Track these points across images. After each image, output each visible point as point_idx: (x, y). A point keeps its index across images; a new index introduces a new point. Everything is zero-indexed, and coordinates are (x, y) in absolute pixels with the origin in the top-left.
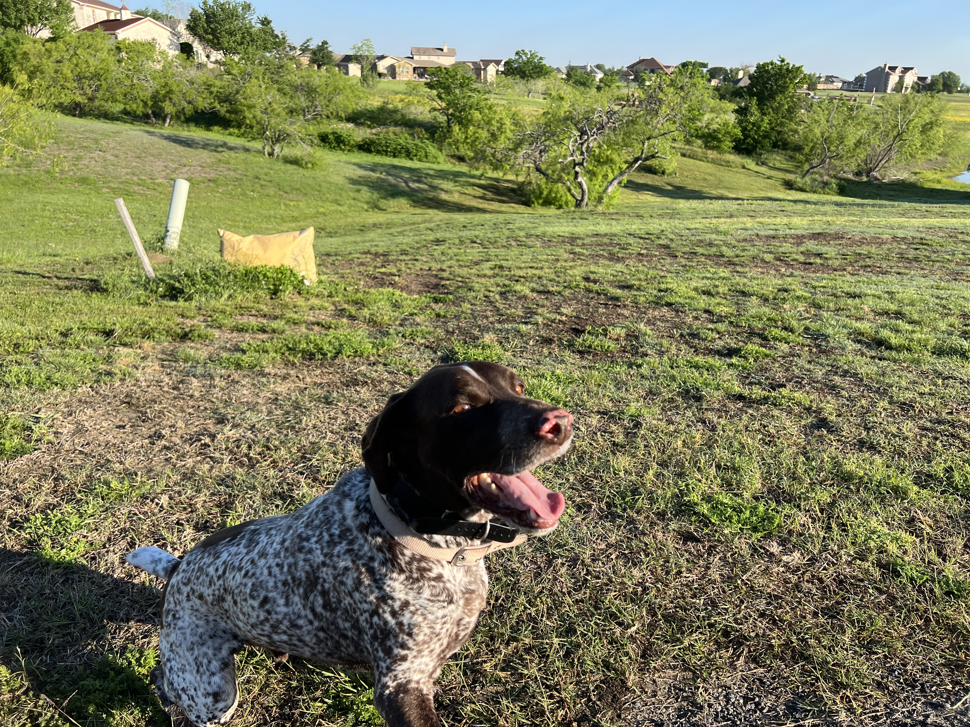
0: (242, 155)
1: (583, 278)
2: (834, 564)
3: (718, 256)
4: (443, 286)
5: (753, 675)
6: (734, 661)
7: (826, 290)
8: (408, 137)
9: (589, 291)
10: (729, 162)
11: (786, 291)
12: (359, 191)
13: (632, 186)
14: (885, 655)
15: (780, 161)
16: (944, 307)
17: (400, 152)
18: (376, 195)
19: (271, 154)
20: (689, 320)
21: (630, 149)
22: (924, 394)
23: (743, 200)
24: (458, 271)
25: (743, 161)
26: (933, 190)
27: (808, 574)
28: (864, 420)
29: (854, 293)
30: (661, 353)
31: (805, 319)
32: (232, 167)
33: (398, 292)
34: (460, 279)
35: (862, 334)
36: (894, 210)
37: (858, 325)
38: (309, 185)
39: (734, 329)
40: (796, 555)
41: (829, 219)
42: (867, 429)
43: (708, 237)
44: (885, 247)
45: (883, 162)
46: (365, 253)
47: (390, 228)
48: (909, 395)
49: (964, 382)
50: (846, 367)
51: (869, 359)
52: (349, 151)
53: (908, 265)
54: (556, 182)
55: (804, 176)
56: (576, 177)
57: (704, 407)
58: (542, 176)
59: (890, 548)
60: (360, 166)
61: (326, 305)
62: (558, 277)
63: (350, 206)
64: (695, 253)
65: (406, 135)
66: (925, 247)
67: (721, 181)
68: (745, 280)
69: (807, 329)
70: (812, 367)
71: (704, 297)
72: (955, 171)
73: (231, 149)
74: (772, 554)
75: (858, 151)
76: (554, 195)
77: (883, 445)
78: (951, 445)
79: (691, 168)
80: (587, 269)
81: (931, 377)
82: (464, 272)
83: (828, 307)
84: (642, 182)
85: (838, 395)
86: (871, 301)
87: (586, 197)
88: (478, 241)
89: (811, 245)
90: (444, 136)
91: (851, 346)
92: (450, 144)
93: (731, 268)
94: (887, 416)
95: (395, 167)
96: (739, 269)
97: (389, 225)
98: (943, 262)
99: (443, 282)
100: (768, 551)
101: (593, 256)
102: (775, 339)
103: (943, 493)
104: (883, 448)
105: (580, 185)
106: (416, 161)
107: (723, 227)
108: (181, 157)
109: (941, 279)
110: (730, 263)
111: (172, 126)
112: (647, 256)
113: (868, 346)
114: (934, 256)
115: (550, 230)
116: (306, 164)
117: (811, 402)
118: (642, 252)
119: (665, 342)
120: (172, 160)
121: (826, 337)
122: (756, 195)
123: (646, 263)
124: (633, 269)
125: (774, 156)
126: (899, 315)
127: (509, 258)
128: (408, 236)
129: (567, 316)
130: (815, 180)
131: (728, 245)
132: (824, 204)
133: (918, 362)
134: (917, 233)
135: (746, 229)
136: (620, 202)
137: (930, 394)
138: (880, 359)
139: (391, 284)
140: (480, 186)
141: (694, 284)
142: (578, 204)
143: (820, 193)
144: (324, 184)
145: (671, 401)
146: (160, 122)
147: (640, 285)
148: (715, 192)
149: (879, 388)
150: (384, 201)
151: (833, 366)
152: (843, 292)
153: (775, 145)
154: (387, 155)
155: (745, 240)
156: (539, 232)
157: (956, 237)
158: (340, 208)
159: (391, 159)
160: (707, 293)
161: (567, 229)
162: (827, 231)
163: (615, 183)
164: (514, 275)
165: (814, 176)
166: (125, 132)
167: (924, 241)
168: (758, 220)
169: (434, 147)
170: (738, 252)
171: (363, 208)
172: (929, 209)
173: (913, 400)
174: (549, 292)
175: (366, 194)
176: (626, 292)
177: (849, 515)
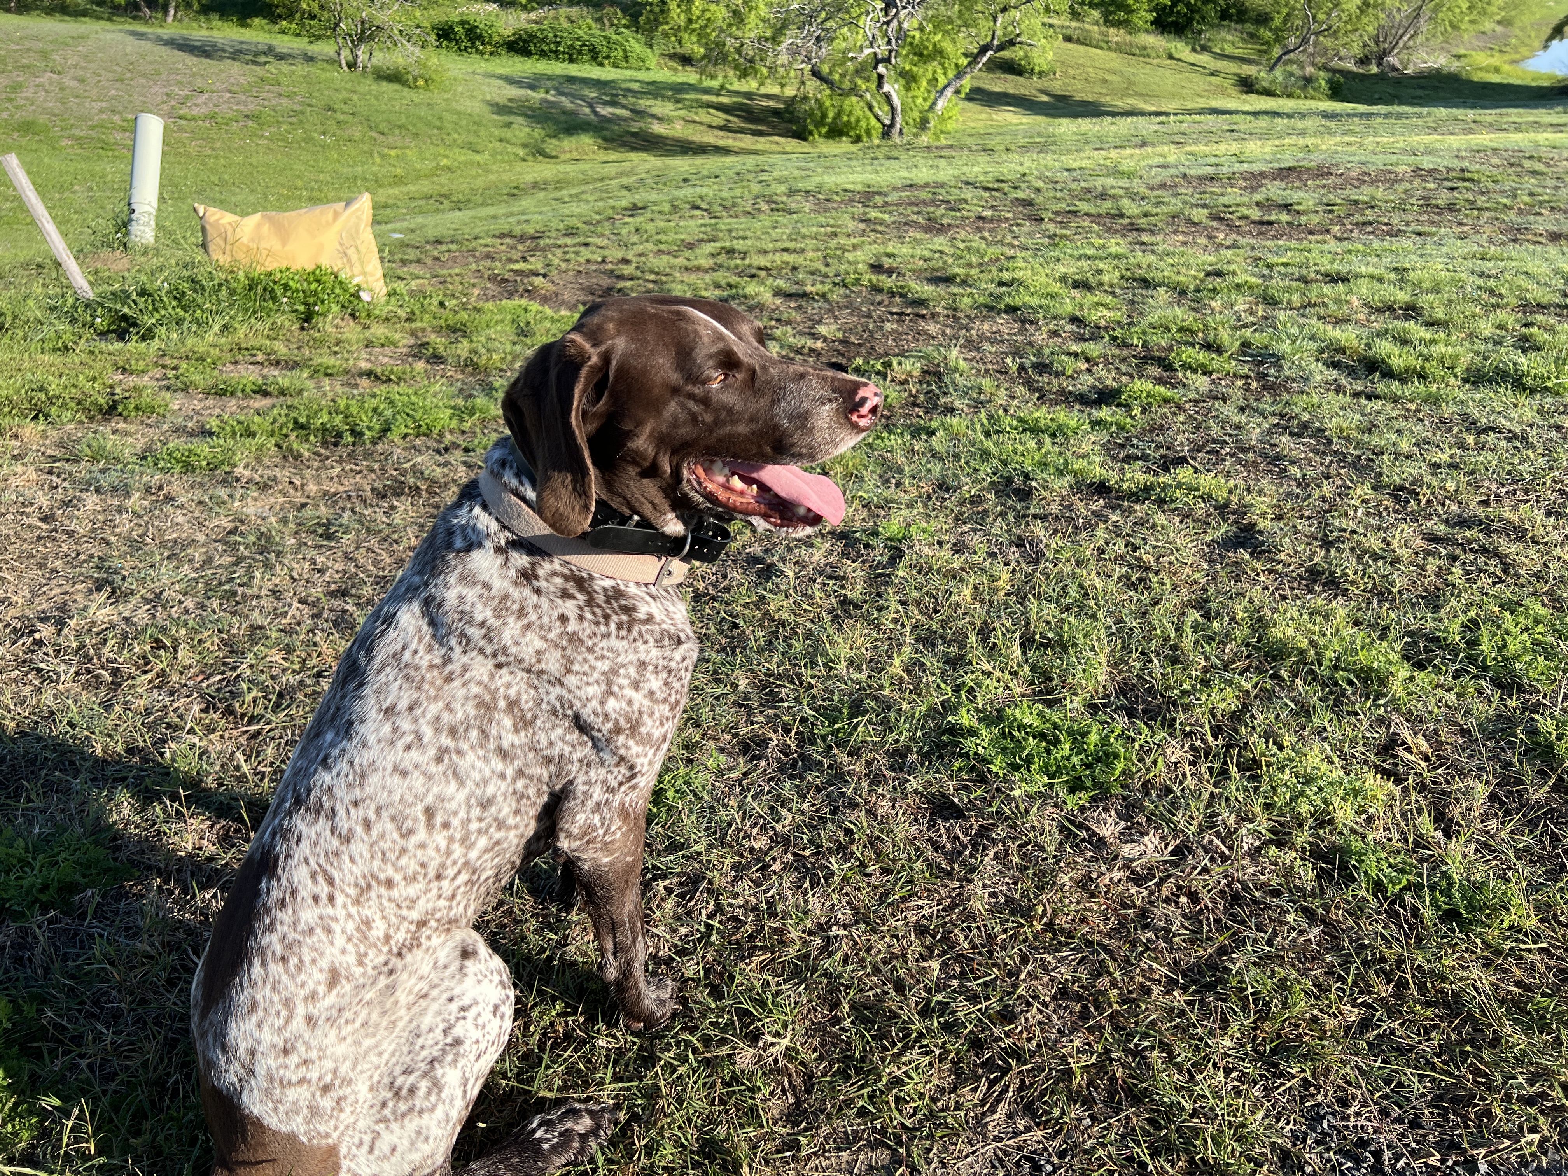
0: (301, 69)
1: (872, 266)
2: (1225, 858)
3: (1113, 216)
4: (620, 290)
5: (1020, 1148)
6: (984, 1114)
7: (1290, 270)
8: (593, 25)
9: (876, 289)
10: (1145, 48)
11: (1219, 274)
12: (509, 125)
13: (979, 96)
14: (1305, 1080)
15: (1233, 44)
16: (1492, 292)
17: (580, 53)
18: (538, 132)
19: (352, 65)
20: (1041, 337)
21: (973, 31)
22: (1439, 466)
23: (1167, 114)
24: (654, 262)
25: (1169, 45)
26: (1487, 87)
27: (1171, 883)
28: (1324, 525)
29: (1338, 274)
30: (978, 405)
31: (1245, 326)
32: (284, 90)
33: (535, 306)
34: (652, 277)
35: (1342, 350)
36: (1420, 122)
37: (1335, 333)
38: (420, 118)
39: (1118, 352)
40: (1151, 840)
41: (1309, 141)
42: (1327, 545)
43: (1099, 183)
44: (1400, 187)
45: (1405, 38)
46: (503, 236)
47: (562, 188)
48: (1413, 470)
49: (1515, 436)
50: (1306, 417)
51: (1348, 399)
52: (492, 54)
53: (1436, 218)
54: (845, 94)
55: (1272, 69)
56: (880, 85)
57: (1032, 511)
58: (825, 86)
59: (1339, 815)
60: (511, 81)
61: (397, 336)
62: (827, 265)
63: (494, 154)
64: (1074, 213)
65: (590, 21)
66: (1467, 184)
67: (1131, 83)
68: (1153, 258)
69: (1246, 344)
70: (1244, 419)
71: (1075, 293)
72: (1524, 50)
73: (281, 57)
74: (1101, 840)
75: (1365, 20)
76: (845, 118)
77: (1352, 577)
78: (1480, 571)
79: (1081, 61)
80: (881, 249)
81: (1456, 430)
82: (661, 263)
83: (1289, 302)
84: (997, 89)
85: (1282, 474)
86: (1364, 288)
87: (899, 119)
88: (704, 206)
89: (1274, 190)
90: (656, 20)
91: (1320, 373)
92: (666, 35)
93: (1132, 236)
94: (1368, 514)
95: (571, 80)
96: (1145, 238)
97: (560, 184)
98: (1495, 210)
99: (621, 284)
100: (1094, 834)
101: (898, 225)
102: (1187, 367)
103: (1457, 675)
104: (1352, 583)
105: (888, 98)
106: (608, 68)
107: (1127, 165)
108: (193, 75)
109: (1490, 241)
110: (1134, 228)
111: (180, 21)
112: (992, 220)
113: (1352, 372)
114: (1481, 201)
115: (831, 180)
116: (415, 80)
117: (1230, 492)
118: (985, 214)
119: (987, 383)
120: (179, 83)
121: (1277, 360)
122: (1190, 105)
123: (986, 234)
124: (962, 246)
125: (1223, 34)
126: (1411, 311)
127: (748, 233)
128: (588, 201)
129: (825, 339)
130: (1292, 75)
131: (1132, 195)
132: (1303, 116)
133: (1434, 400)
134: (1456, 161)
135: (1165, 166)
136: (960, 126)
137: (1450, 466)
138: (1369, 398)
139: (527, 291)
140: (720, 108)
141: (1062, 269)
142: (886, 133)
143: (1299, 97)
144: (447, 116)
145: (977, 500)
146: (159, 15)
147: (968, 275)
148: (1121, 104)
149: (1359, 457)
150: (553, 141)
151: (1282, 416)
152: (1318, 272)
153: (1224, 15)
154: (558, 59)
155: (1163, 186)
156: (810, 185)
157: (1520, 165)
158: (477, 157)
159: (565, 65)
160: (1082, 285)
161: (859, 178)
162: (1305, 163)
163: (949, 92)
164: (750, 266)
165: (1288, 68)
166: (93, 36)
167: (1467, 175)
168: (1188, 148)
169: (639, 42)
170: (1149, 208)
171: (517, 155)
172: (1478, 118)
173: (1417, 481)
174: (805, 295)
175: (522, 129)
176: (942, 290)
177: (1267, 742)
